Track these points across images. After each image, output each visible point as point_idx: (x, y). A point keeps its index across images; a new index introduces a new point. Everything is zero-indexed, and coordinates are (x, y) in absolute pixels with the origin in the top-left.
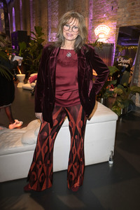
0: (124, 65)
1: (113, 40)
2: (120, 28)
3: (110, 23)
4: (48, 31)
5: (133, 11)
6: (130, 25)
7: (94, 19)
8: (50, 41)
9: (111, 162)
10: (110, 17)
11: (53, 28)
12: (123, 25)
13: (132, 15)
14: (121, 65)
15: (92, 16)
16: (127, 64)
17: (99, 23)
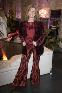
0: (53, 28)
1: (48, 17)
2: (51, 11)
3: (46, 8)
4: (16, 12)
5: (57, 3)
6: (56, 9)
7: (39, 6)
8: (17, 17)
9: (51, 73)
10: (47, 6)
11: (18, 11)
12: (53, 10)
13: (57, 5)
14: (52, 28)
15: (37, 5)
16: (55, 28)
17: (41, 8)
